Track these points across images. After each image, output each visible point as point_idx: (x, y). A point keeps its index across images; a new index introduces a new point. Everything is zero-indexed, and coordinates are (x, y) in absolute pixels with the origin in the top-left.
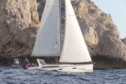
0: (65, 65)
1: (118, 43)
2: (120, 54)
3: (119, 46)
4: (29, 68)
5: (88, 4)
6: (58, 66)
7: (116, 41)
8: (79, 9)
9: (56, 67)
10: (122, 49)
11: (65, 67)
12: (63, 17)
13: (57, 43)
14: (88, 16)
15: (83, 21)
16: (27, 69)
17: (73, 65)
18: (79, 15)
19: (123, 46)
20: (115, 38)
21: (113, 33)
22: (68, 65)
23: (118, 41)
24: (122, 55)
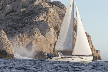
0: (75, 57)
1: (3, 39)
2: (3, 47)
3: (4, 41)
4: (53, 58)
5: (60, 10)
6: (71, 57)
7: (2, 38)
8: (48, 14)
9: (70, 57)
10: (5, 44)
11: (76, 58)
12: (34, 20)
13: (71, 42)
14: (56, 19)
15: (46, 23)
16: (52, 58)
17: (80, 57)
18: (48, 18)
19: (7, 42)
20: (2, 36)
21: (2, 32)
22: (77, 57)
23: (4, 38)
24: (5, 48)
